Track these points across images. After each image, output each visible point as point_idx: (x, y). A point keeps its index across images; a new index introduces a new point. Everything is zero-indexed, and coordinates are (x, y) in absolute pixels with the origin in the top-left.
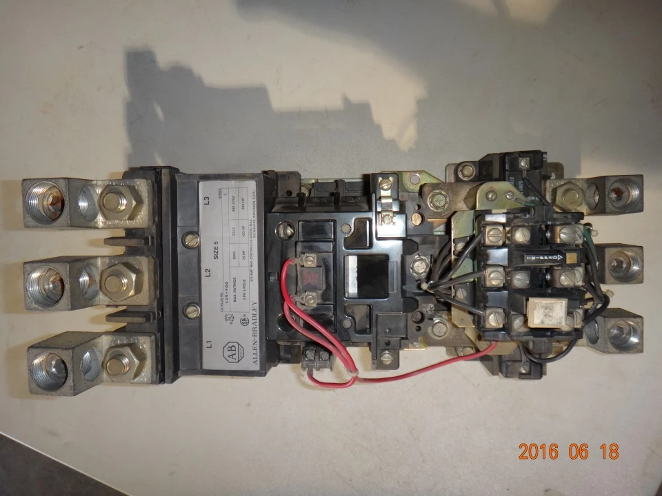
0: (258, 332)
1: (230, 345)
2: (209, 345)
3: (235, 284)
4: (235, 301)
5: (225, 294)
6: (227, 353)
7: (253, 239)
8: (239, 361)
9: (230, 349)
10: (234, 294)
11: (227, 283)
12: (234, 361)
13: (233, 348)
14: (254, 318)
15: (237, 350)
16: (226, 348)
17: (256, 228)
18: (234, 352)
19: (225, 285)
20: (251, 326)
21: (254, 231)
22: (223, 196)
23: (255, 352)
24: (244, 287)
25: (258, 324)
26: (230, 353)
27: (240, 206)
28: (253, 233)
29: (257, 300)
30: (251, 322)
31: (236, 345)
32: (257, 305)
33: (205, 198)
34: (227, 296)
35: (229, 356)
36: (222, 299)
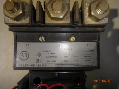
0: (33, 67)
1: (27, 55)
2: (28, 45)
3: (54, 57)
4: (47, 57)
5: (50, 53)
6: (24, 53)
7: (73, 65)
8: (21, 58)
9: (26, 54)
10: (50, 57)
11: (54, 53)
12: (21, 56)
13: (26, 56)
14: (39, 65)
15: (25, 57)
16: (26, 53)
17: (77, 66)
18: (24, 56)
19: (53, 53)
20: (36, 64)
21: (76, 66)
22: (90, 52)
23: (24, 65)
24: (52, 61)
25: (37, 67)
26: (24, 54)
27: (87, 60)
28: (75, 65)
29: (47, 66)
30: (38, 64)
31: (27, 57)
32: (45, 67)
33: (90, 44)
34: (49, 53)
35: (22, 54)
36: (47, 51)
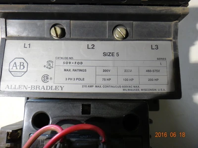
0: (35, 91)
1: (25, 65)
2: (27, 46)
3: (80, 70)
4: (65, 70)
5: (72, 61)
6: (18, 61)
7: (122, 88)
8: (10, 72)
9: (22, 64)
10: (72, 70)
11: (82, 63)
12: (11, 68)
13: (22, 67)
14: (48, 88)
15: (20, 70)
16: (22, 61)
17: (130, 92)
18: (18, 67)
19: (80, 61)
20: (41, 84)
21: (129, 90)
22: (159, 62)
23: (17, 87)
24: (77, 79)
25: (42, 90)
26: (18, 64)
27: (152, 77)
28: (127, 88)
29: (65, 90)
30: (45, 85)
31: (25, 70)
32: (60, 91)
33: (157, 46)
34: (70, 63)
35: (15, 63)
36: (67, 58)
